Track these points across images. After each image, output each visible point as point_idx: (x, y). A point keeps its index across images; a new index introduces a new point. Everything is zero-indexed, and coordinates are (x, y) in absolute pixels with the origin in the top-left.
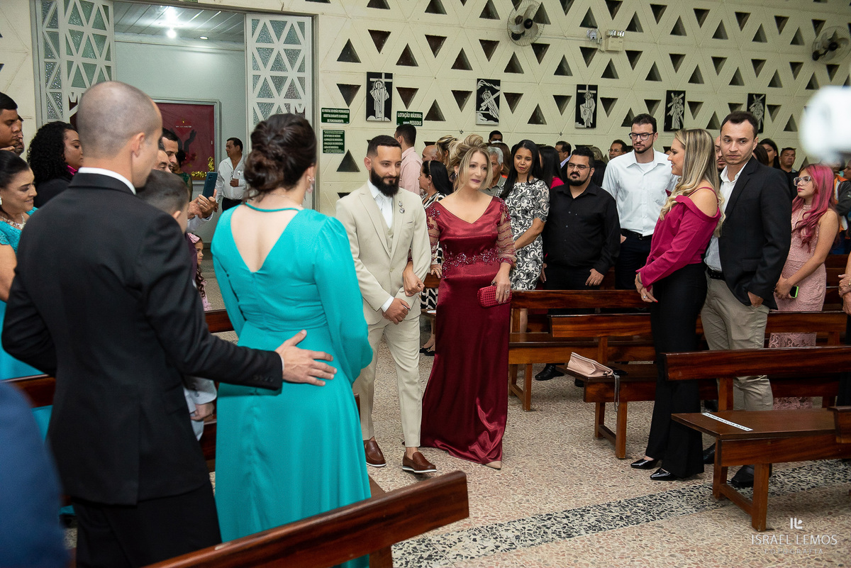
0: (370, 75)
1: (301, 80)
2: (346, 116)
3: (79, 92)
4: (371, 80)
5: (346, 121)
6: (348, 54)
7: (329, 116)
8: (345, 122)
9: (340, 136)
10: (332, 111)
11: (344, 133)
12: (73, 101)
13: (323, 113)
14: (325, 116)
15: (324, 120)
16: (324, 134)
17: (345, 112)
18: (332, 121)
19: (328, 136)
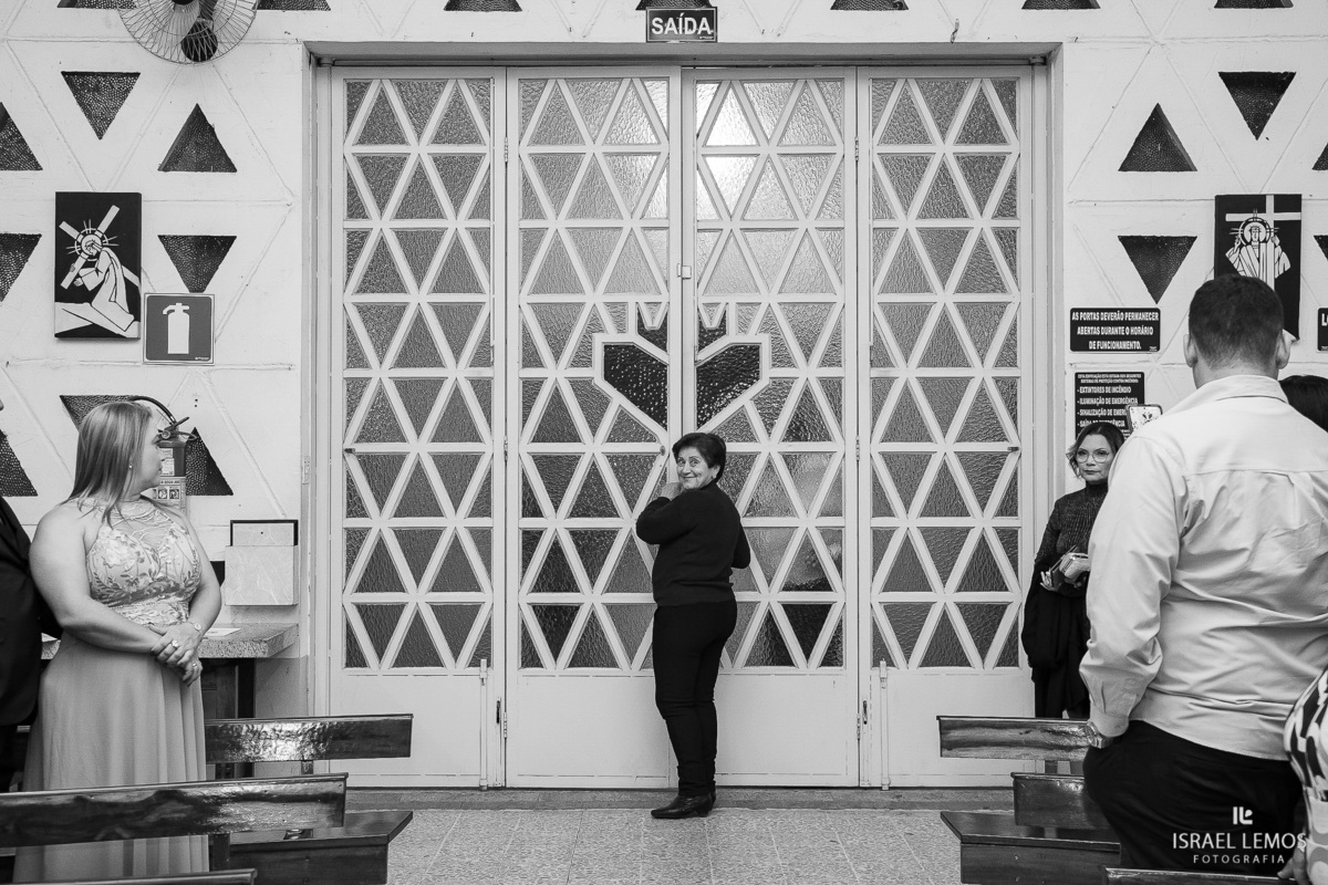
0: (1225, 204)
1: (1007, 239)
2: (1148, 331)
4: (1230, 217)
5: (1151, 343)
6: (1156, 147)
7: (1095, 331)
8: (1145, 348)
9: (1128, 390)
10: (1105, 317)
11: (1142, 380)
13: (1075, 325)
14: (1082, 331)
15: (1079, 344)
16: (1078, 383)
17: (1144, 317)
18: (1105, 345)
19: (1089, 390)
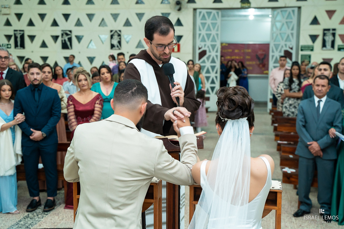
0: (325, 30)
1: (292, 34)
3: (203, 44)
5: (312, 50)
6: (315, 21)
7: (304, 48)
10: (306, 46)
11: (310, 55)
12: (200, 47)
13: (301, 47)
15: (302, 50)
16: (302, 56)
17: (311, 46)
